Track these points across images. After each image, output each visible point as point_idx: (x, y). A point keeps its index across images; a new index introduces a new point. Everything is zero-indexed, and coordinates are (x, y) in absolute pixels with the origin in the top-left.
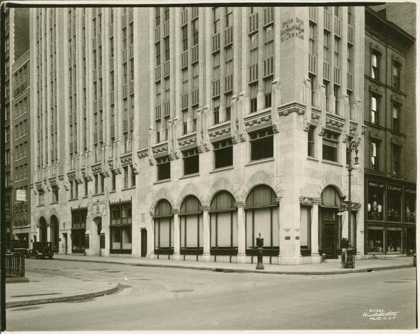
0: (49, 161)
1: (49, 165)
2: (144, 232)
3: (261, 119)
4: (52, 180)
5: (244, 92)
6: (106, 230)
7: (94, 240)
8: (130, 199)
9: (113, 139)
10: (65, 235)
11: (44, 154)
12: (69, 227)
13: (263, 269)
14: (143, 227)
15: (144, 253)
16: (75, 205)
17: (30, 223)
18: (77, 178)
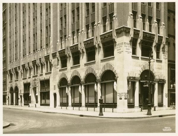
0: (14, 59)
1: (14, 61)
2: (55, 95)
3: (108, 35)
4: (16, 69)
5: (100, 22)
6: (38, 94)
7: (33, 99)
8: (49, 78)
9: (41, 47)
10: (21, 96)
11: (12, 55)
12: (23, 92)
13: (103, 115)
14: (55, 92)
15: (55, 106)
16: (25, 81)
17: (6, 90)
18: (26, 68)
